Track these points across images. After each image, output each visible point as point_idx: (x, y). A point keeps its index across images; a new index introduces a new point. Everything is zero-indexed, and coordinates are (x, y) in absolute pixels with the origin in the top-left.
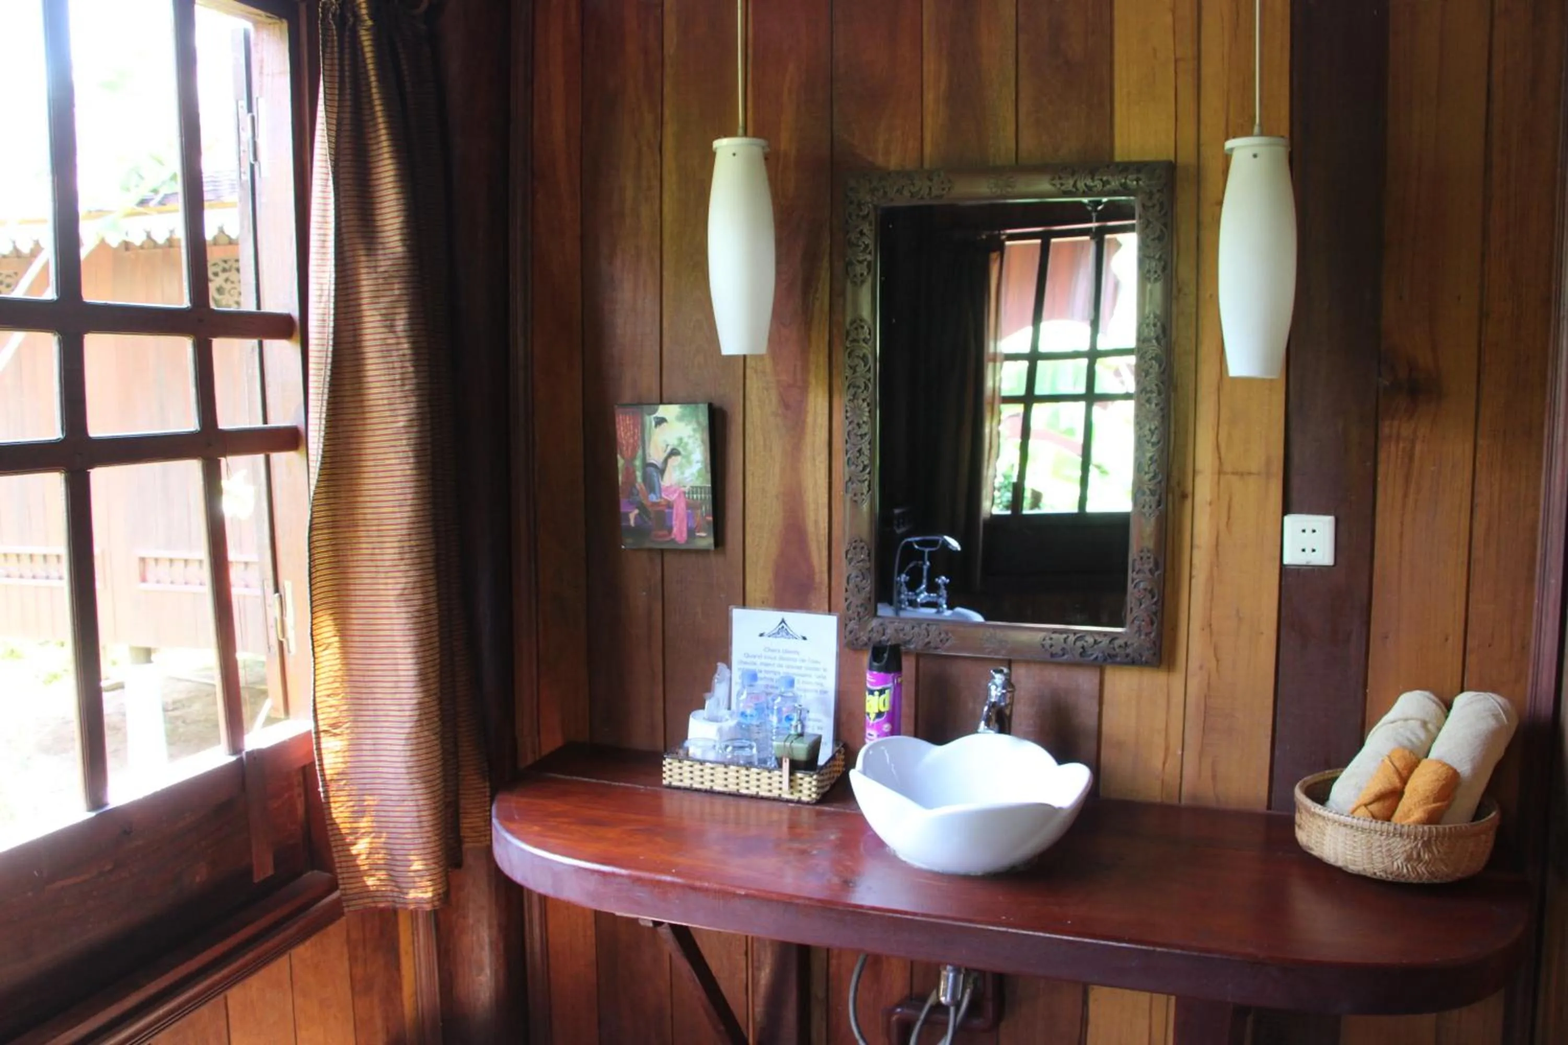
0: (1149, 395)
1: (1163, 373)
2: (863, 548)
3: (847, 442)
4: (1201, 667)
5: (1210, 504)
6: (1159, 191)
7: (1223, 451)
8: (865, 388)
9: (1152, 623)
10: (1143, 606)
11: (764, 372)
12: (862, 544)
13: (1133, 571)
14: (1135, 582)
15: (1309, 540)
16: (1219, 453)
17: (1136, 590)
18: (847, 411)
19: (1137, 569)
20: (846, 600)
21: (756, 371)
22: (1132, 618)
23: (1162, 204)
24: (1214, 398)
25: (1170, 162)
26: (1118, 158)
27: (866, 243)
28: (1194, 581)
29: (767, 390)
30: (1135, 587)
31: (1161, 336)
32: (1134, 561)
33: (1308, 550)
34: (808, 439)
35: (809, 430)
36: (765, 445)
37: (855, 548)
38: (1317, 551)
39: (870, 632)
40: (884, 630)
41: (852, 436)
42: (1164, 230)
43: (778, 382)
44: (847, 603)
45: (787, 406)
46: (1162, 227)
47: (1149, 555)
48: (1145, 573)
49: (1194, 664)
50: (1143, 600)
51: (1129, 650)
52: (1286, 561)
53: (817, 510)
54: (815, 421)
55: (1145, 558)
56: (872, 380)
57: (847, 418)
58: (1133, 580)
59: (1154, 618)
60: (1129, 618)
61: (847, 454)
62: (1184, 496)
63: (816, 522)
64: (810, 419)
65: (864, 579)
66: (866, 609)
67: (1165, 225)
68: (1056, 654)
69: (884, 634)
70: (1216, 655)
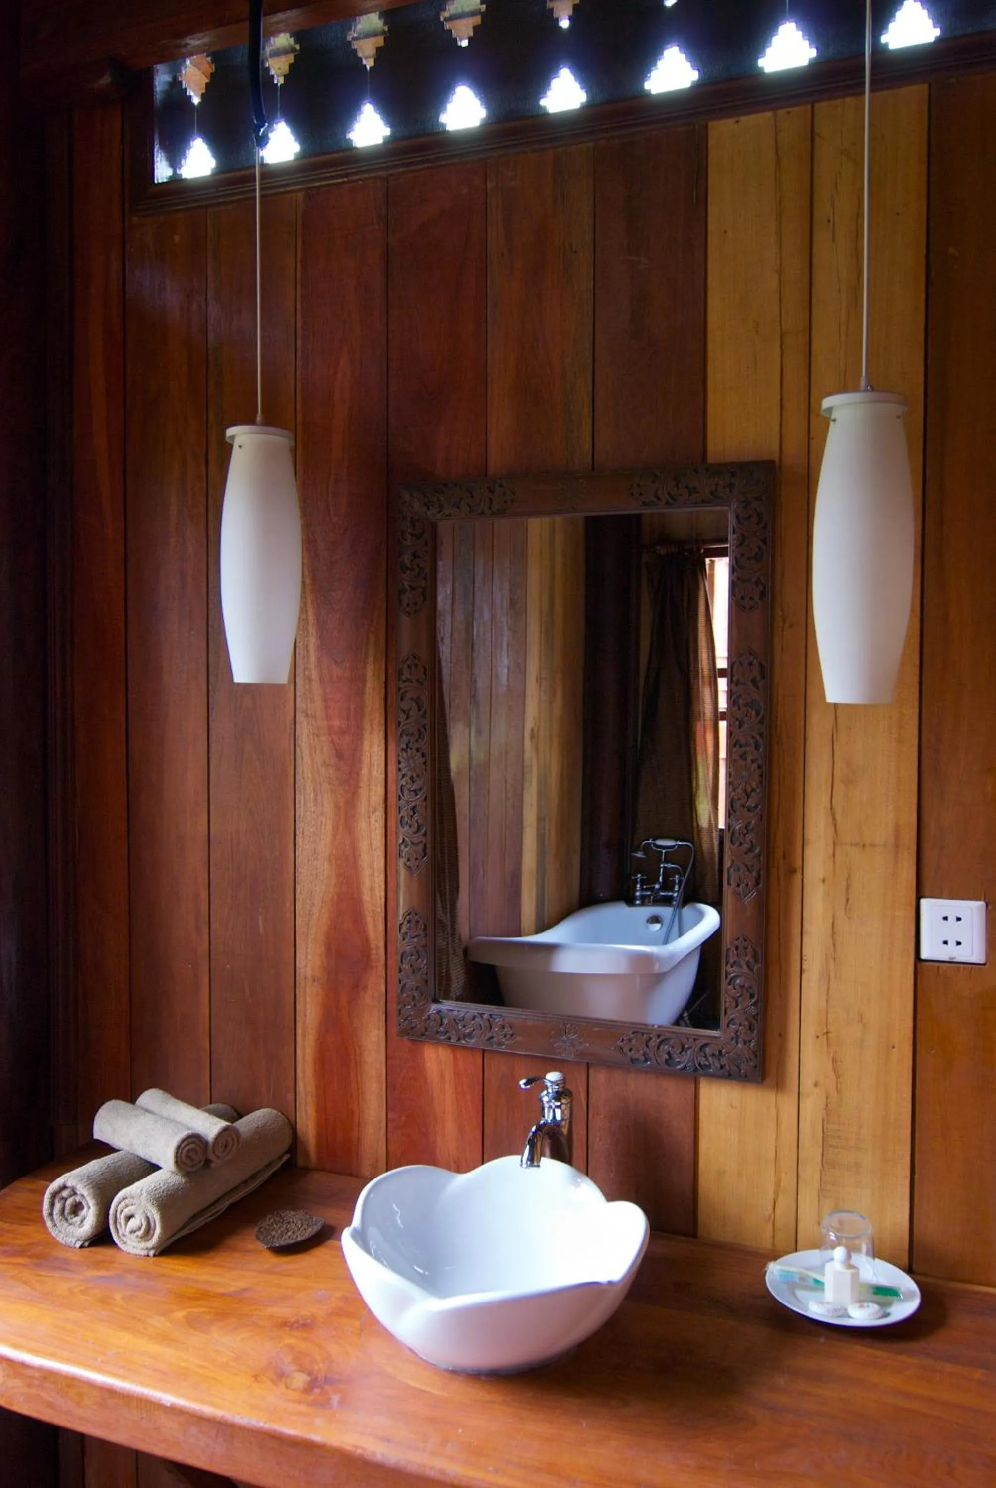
0: (743, 750)
1: (761, 722)
2: (417, 921)
3: (400, 798)
4: (816, 1085)
5: (824, 881)
6: (756, 499)
7: (838, 817)
8: (419, 737)
9: (751, 1028)
10: (739, 1008)
11: (315, 717)
12: (416, 917)
13: (726, 964)
14: (729, 977)
15: (952, 931)
16: (834, 819)
17: (730, 987)
18: (399, 762)
19: (731, 961)
20: (400, 981)
21: (307, 715)
22: (726, 1023)
23: (760, 515)
24: (827, 750)
25: (773, 462)
26: (711, 459)
27: (421, 566)
28: (804, 975)
29: (318, 736)
30: (729, 984)
31: (759, 677)
32: (728, 950)
33: (952, 943)
34: (363, 792)
35: (363, 784)
36: (316, 799)
37: (409, 922)
38: (963, 945)
39: (425, 1020)
40: (442, 1019)
41: (406, 792)
42: (763, 546)
43: (330, 727)
44: (401, 985)
45: (339, 755)
46: (761, 543)
47: (746, 944)
48: (741, 967)
49: (807, 1082)
50: (740, 1000)
51: (724, 1061)
52: (924, 955)
53: (372, 875)
54: (370, 772)
55: (740, 948)
56: (428, 727)
57: (400, 770)
58: (727, 974)
59: (754, 1022)
60: (724, 1021)
61: (399, 812)
62: (792, 871)
63: (372, 889)
64: (365, 771)
65: (419, 957)
66: (421, 993)
67: (764, 541)
68: (637, 1060)
69: (442, 1025)
70: (835, 1070)
